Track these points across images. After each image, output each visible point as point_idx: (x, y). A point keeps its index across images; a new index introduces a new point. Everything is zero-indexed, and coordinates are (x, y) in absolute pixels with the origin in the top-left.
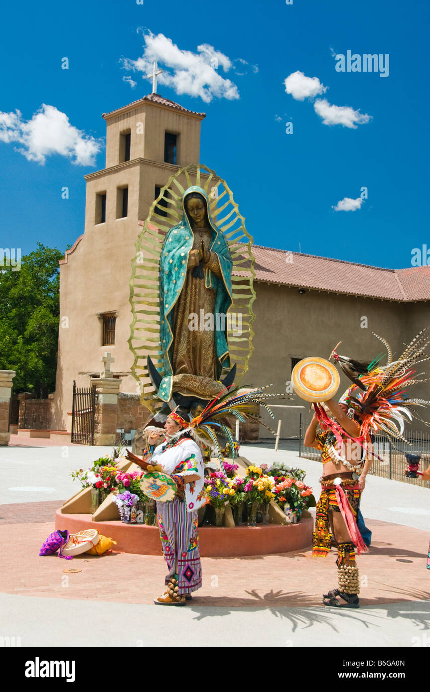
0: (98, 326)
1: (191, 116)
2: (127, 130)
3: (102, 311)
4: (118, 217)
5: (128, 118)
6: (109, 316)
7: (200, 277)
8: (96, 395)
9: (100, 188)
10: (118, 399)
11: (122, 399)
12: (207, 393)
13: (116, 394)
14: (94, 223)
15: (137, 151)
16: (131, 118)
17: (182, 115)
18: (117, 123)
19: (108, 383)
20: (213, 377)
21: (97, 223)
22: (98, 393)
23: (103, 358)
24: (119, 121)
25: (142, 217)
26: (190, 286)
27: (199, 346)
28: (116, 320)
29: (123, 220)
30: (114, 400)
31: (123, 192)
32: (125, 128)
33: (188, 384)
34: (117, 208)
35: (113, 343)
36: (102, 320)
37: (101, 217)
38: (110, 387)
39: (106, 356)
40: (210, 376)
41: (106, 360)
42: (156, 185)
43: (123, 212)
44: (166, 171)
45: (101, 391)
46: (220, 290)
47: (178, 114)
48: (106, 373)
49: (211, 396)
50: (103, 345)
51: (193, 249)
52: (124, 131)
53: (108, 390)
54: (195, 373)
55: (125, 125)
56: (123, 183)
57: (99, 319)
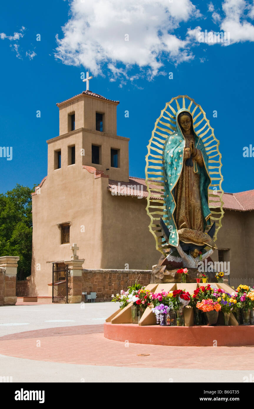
0: (58, 232)
1: (111, 103)
2: (72, 112)
3: (61, 222)
4: (69, 164)
5: (73, 105)
6: (65, 225)
7: (191, 166)
8: (69, 271)
9: (57, 148)
10: (82, 273)
11: (84, 273)
12: (200, 241)
13: (81, 270)
14: (53, 169)
15: (80, 123)
16: (75, 104)
17: (106, 103)
18: (66, 108)
19: (76, 263)
20: (202, 230)
21: (55, 169)
23: (72, 247)
24: (67, 107)
25: (85, 163)
26: (185, 172)
27: (192, 210)
28: (70, 227)
29: (72, 166)
30: (80, 274)
31: (72, 149)
32: (71, 111)
33: (188, 235)
34: (68, 159)
35: (68, 242)
36: (61, 228)
37: (58, 165)
38: (77, 265)
39: (73, 246)
40: (200, 230)
41: (73, 248)
42: (92, 144)
43: (72, 160)
44: (98, 135)
45: (72, 268)
46: (202, 174)
47: (103, 102)
48: (74, 257)
49: (202, 243)
50: (62, 244)
51: (186, 148)
52: (71, 113)
53: (76, 267)
54: (191, 228)
55: (71, 109)
56: (72, 143)
57: (59, 227)
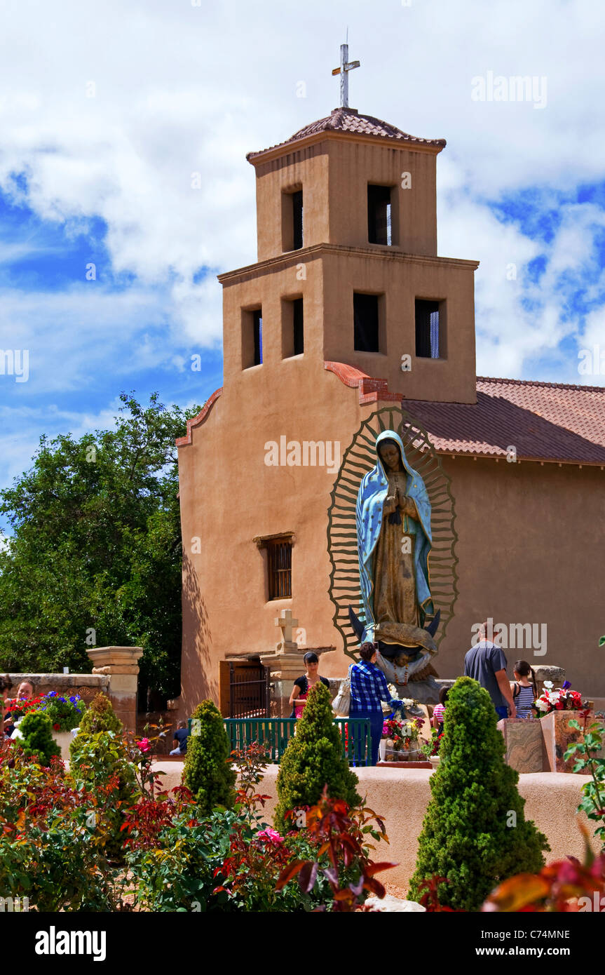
0: (257, 562)
2: (295, 185)
3: (265, 533)
4: (286, 355)
5: (297, 164)
6: (278, 542)
7: (397, 523)
8: (271, 684)
9: (249, 300)
12: (412, 640)
14: (240, 366)
16: (302, 163)
18: (276, 172)
19: (290, 661)
20: (416, 624)
21: (246, 365)
22: (276, 679)
23: (280, 620)
24: (278, 169)
25: (331, 354)
26: (387, 533)
27: (399, 592)
28: (293, 550)
29: (296, 360)
31: (294, 306)
32: (291, 182)
33: (392, 632)
34: (283, 339)
35: (288, 595)
36: (265, 551)
37: (254, 354)
38: (294, 668)
39: (283, 616)
40: (414, 624)
41: (284, 623)
42: (354, 291)
43: (295, 342)
44: (372, 261)
45: (279, 677)
46: (419, 535)
48: (285, 645)
50: (271, 598)
51: (388, 496)
52: (289, 187)
53: (290, 673)
54: (398, 621)
55: (291, 175)
56: (293, 289)
57: (260, 548)
